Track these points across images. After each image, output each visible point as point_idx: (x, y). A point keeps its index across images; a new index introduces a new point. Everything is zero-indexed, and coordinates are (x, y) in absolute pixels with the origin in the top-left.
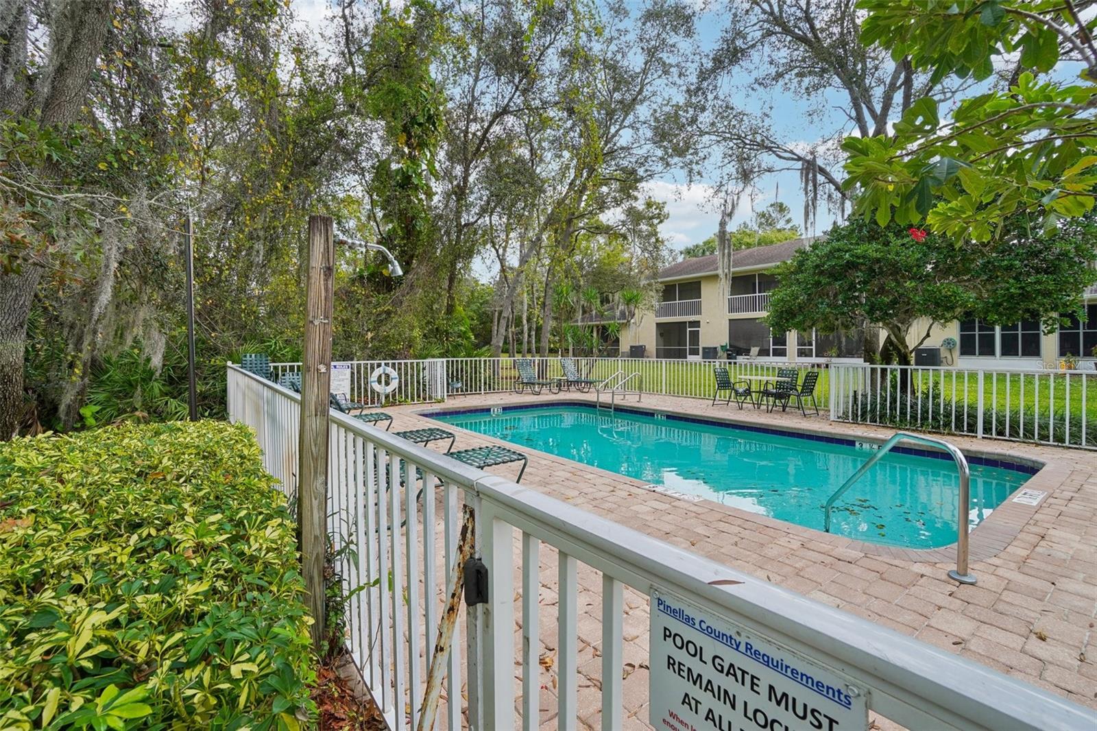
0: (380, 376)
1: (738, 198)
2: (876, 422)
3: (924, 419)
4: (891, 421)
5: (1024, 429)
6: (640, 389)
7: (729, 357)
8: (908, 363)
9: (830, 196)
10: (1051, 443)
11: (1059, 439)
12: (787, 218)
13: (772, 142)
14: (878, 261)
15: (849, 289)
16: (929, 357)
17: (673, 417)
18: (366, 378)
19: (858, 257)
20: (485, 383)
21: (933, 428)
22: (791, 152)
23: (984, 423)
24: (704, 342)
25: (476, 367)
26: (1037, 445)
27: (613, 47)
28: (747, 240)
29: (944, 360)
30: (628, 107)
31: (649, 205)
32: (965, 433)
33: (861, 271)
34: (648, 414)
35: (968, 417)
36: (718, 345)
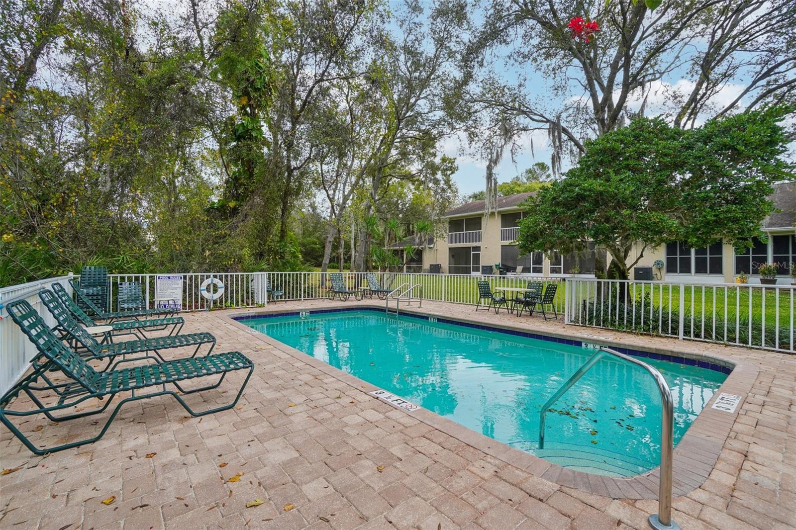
0: (209, 285)
1: (501, 151)
2: (600, 325)
3: (638, 323)
4: (612, 325)
5: (716, 332)
6: (421, 297)
7: (501, 273)
8: (625, 278)
9: (571, 151)
10: (737, 344)
11: (744, 341)
12: (547, 173)
13: (527, 108)
14: (601, 193)
15: (579, 217)
16: (644, 274)
17: (442, 320)
18: (197, 287)
19: (585, 190)
20: (305, 292)
21: (644, 330)
22: (541, 116)
23: (685, 327)
24: (483, 262)
25: (297, 280)
26: (727, 346)
27: (412, 37)
28: (517, 188)
29: (655, 276)
30: (424, 83)
31: (444, 160)
32: (670, 335)
33: (588, 201)
34: (425, 317)
35: (672, 322)
36: (493, 265)
